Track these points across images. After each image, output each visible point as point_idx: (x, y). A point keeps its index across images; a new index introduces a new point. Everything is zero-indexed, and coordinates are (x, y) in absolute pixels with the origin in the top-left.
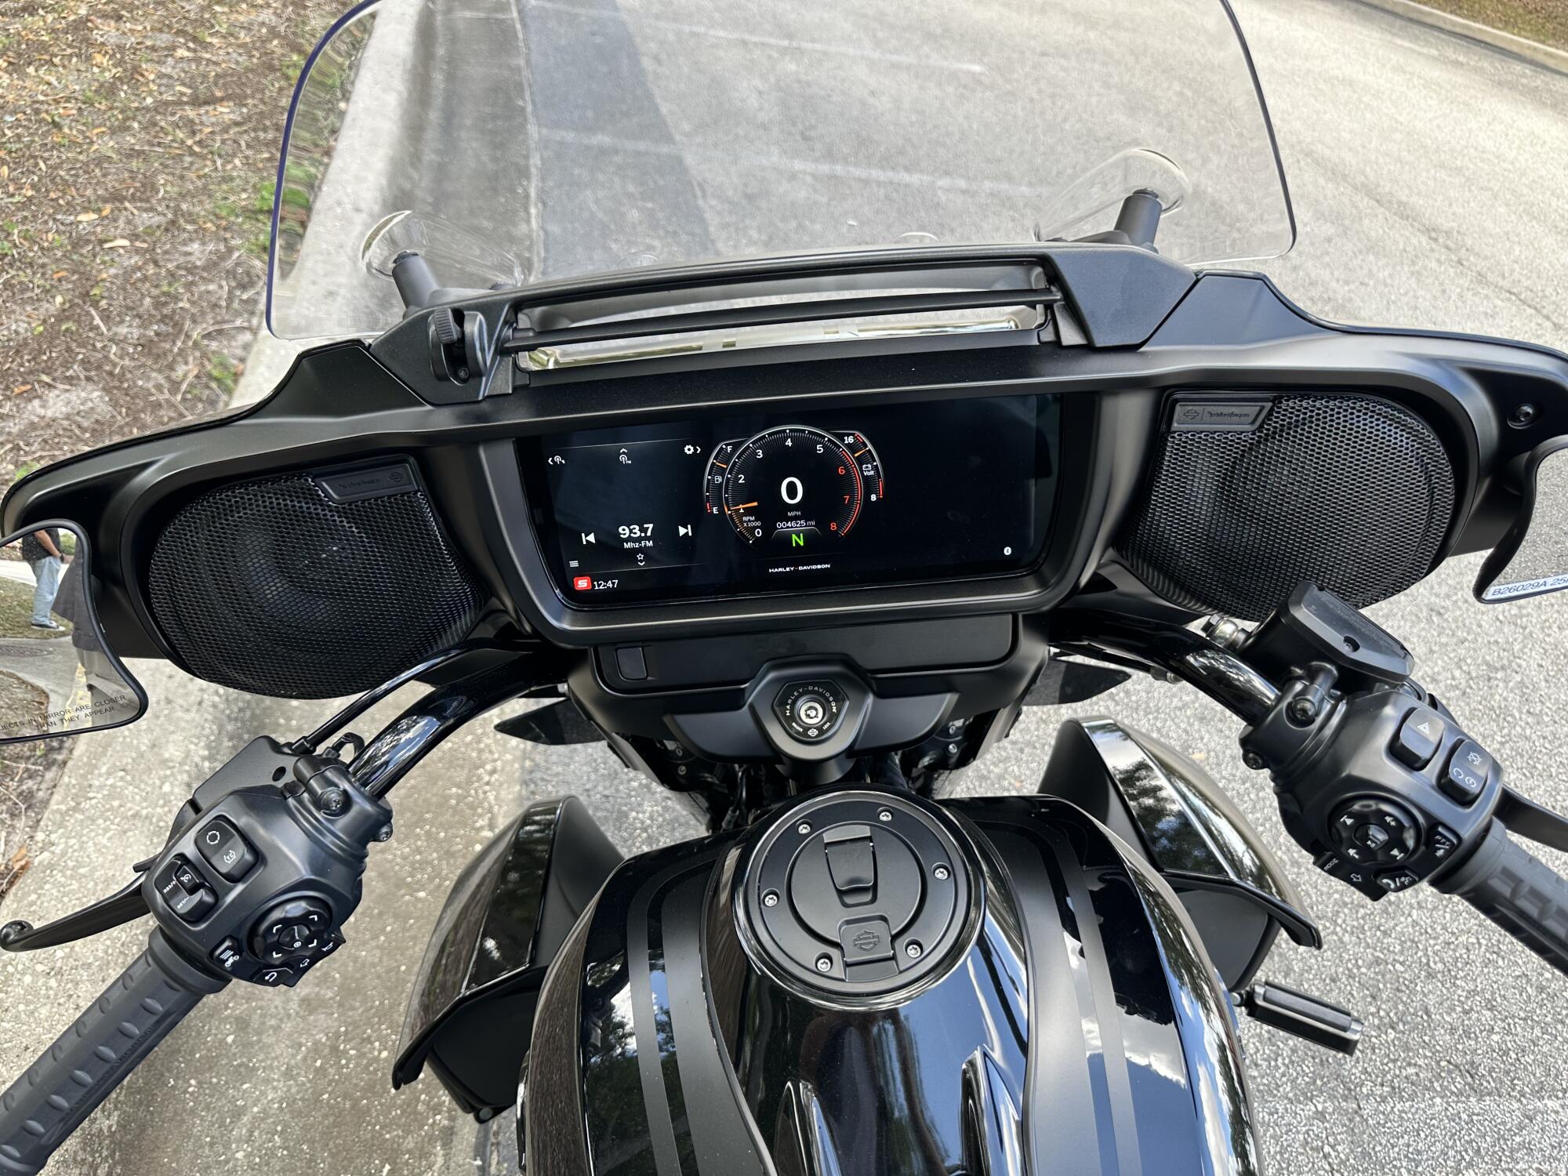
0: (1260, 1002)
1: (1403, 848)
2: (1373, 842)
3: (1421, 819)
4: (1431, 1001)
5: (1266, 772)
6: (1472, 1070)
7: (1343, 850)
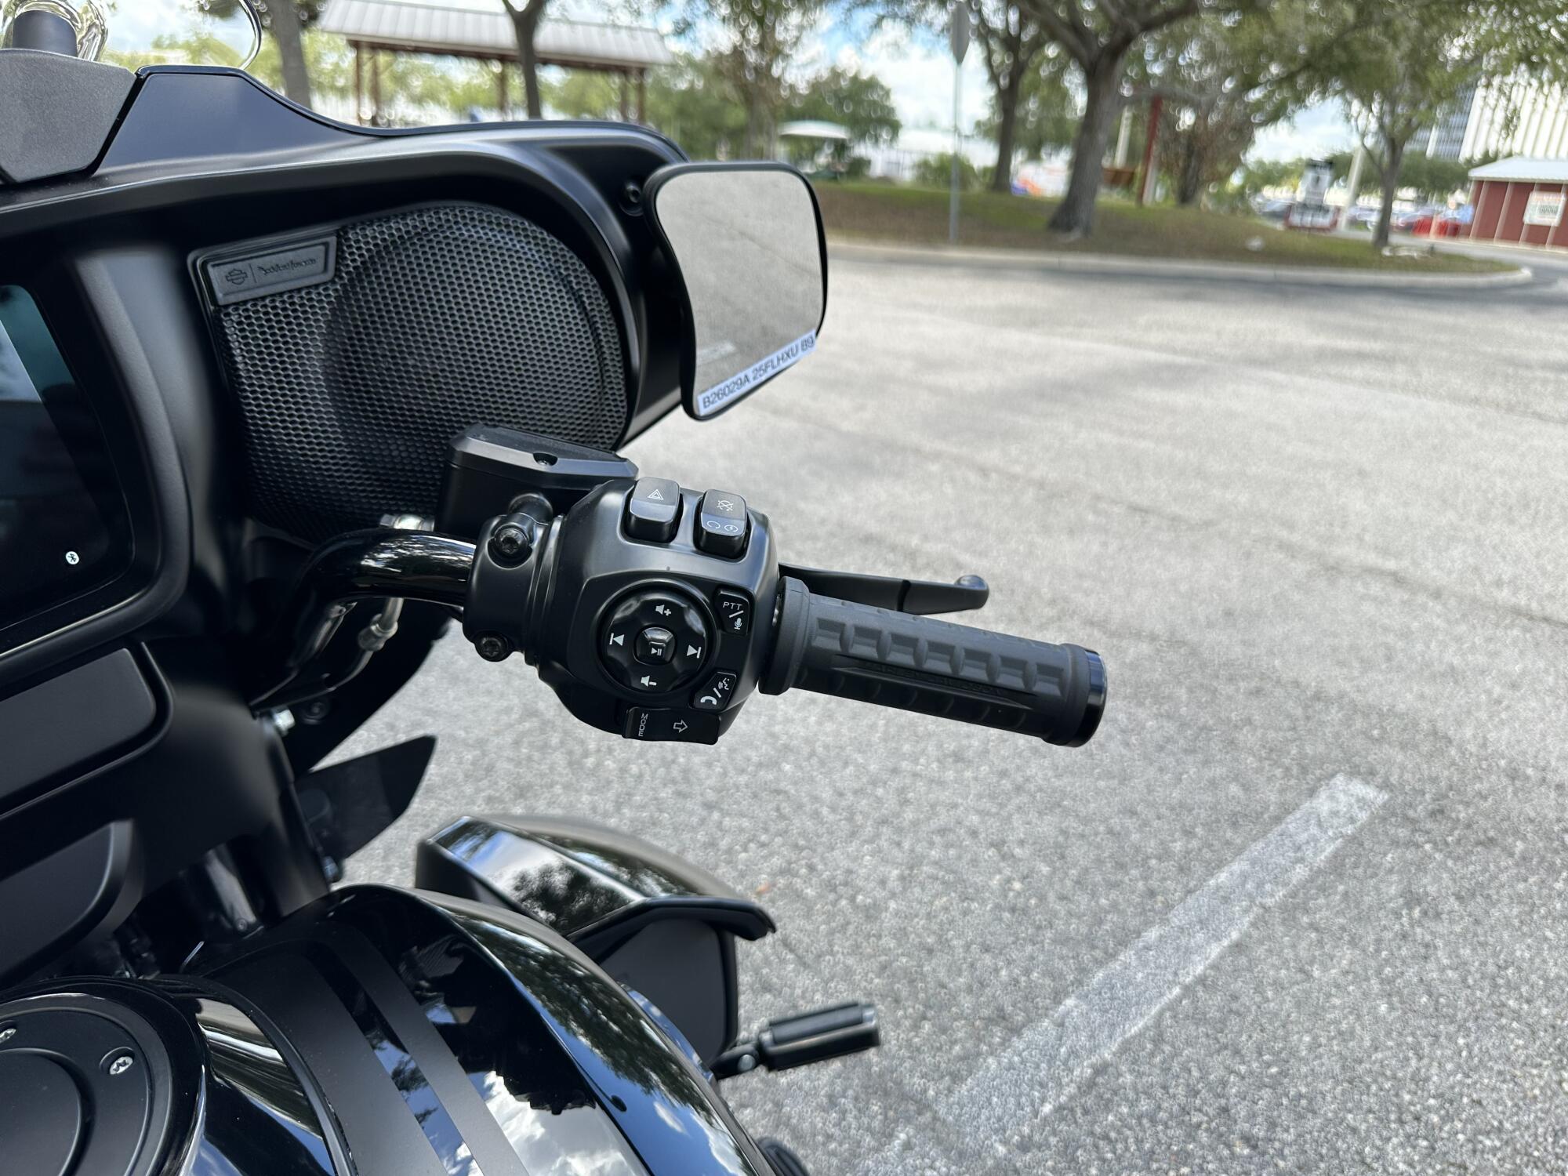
0: (773, 1049)
1: (694, 638)
2: (656, 647)
3: (699, 595)
4: (942, 974)
5: (517, 657)
6: (1001, 1016)
7: (634, 685)
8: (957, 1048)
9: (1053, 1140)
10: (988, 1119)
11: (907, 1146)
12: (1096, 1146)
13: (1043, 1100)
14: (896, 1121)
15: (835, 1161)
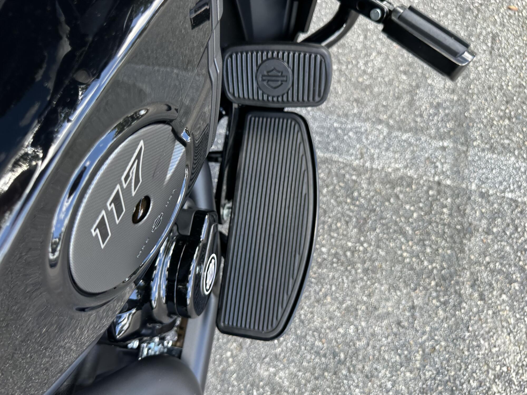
8: (507, 141)
9: (496, 206)
10: (483, 174)
11: (444, 148)
12: (508, 225)
13: (512, 191)
14: (450, 137)
15: (412, 124)
